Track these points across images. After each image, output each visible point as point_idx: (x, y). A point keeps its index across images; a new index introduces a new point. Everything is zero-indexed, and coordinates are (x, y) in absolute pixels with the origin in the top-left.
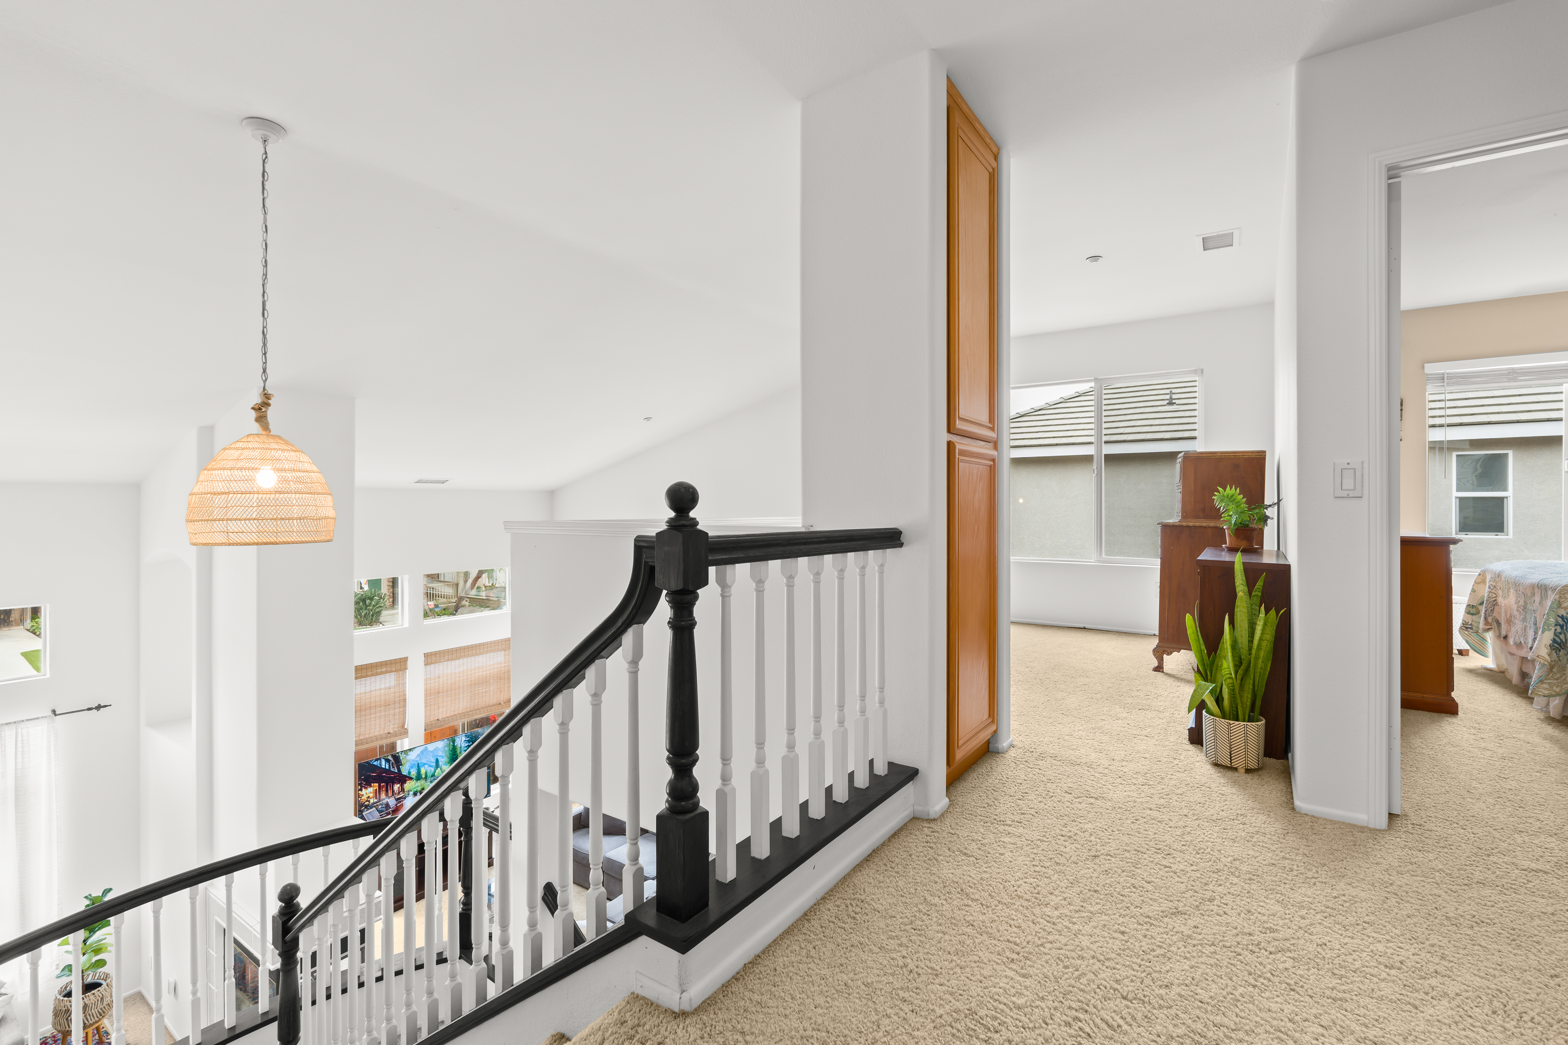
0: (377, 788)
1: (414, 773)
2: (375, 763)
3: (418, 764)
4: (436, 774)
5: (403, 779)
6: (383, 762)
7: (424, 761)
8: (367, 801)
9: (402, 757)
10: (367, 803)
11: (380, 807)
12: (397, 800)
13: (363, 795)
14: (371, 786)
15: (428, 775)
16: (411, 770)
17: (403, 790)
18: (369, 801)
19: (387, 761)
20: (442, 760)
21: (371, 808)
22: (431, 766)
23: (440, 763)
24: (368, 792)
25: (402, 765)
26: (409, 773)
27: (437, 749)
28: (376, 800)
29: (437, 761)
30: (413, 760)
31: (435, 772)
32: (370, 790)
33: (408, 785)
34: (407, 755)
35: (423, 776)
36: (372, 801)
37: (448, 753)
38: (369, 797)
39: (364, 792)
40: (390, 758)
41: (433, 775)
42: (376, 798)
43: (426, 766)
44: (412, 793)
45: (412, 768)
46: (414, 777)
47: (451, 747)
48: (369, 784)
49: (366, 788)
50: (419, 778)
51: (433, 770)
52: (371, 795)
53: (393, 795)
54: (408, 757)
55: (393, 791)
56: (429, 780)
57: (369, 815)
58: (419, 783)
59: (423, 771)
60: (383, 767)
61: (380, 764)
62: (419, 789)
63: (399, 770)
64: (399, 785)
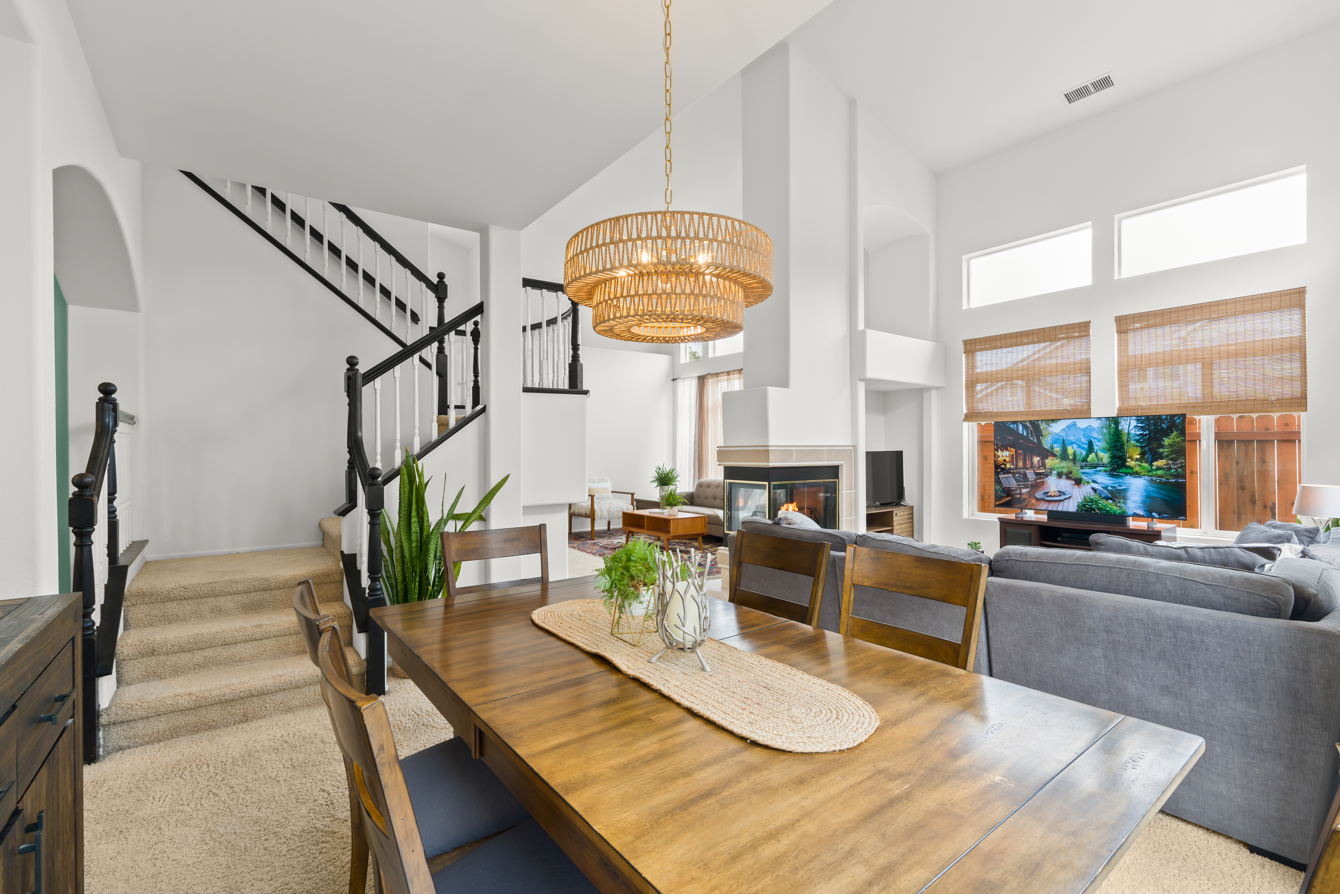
0: (1014, 453)
1: (1057, 449)
2: (1012, 426)
3: (1063, 441)
4: (1089, 459)
5: (1046, 453)
6: (1021, 428)
7: (1072, 438)
8: (1003, 464)
9: (1043, 426)
10: (1003, 466)
11: (1017, 475)
12: (1037, 474)
13: (999, 456)
14: (1007, 450)
15: (1078, 458)
16: (1055, 445)
17: (1044, 465)
18: (1005, 465)
19: (1025, 427)
20: (1098, 443)
21: (1008, 473)
22: (1083, 448)
23: (1095, 448)
24: (1004, 455)
25: (1042, 436)
26: (1052, 448)
27: (1089, 428)
28: (1012, 467)
29: (1090, 444)
30: (1057, 434)
31: (1087, 456)
32: (1006, 453)
33: (1049, 462)
34: (1049, 425)
35: (1071, 457)
36: (1008, 466)
37: (1107, 437)
38: (1005, 461)
39: (1000, 453)
40: (1028, 424)
41: (1085, 460)
42: (1013, 464)
43: (1075, 446)
44: (1055, 472)
45: (1056, 443)
46: (1058, 454)
47: (1112, 431)
48: (1004, 448)
49: (1002, 450)
50: (1064, 456)
51: (1084, 453)
52: (1008, 459)
53: (1032, 467)
54: (1050, 429)
55: (1032, 463)
56: (1078, 464)
57: (1005, 480)
58: (1064, 464)
59: (1070, 450)
60: (1021, 432)
61: (1017, 427)
62: (1065, 471)
63: (1039, 440)
64: (1038, 458)
